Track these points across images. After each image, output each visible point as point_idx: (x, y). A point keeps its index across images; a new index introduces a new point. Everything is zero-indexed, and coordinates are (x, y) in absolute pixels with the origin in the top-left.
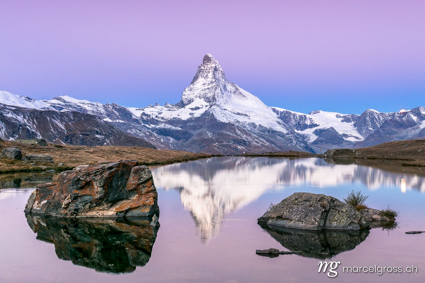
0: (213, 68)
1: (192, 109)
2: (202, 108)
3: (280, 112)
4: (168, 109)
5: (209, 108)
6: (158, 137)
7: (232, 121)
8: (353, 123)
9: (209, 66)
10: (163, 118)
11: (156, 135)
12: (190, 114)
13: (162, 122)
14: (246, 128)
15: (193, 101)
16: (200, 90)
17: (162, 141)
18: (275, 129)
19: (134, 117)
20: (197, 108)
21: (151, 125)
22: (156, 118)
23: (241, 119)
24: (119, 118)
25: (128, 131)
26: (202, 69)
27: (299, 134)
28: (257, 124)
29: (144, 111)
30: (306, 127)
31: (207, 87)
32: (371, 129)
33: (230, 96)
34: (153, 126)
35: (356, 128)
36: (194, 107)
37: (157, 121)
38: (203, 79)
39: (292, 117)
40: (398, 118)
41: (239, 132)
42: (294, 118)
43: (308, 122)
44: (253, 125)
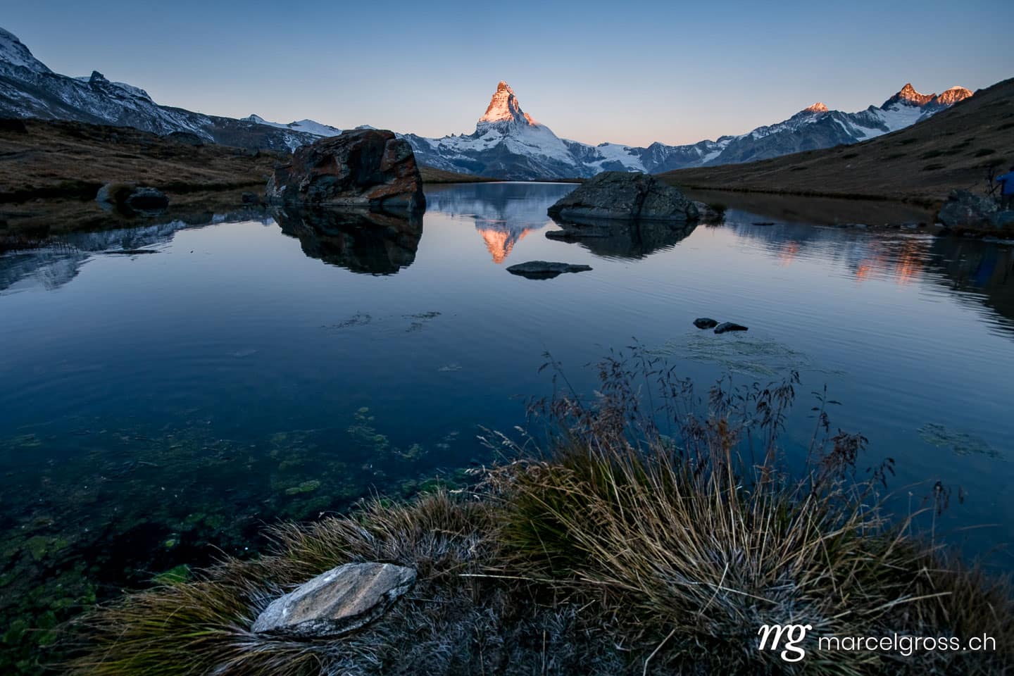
1: (487, 140)
2: (496, 139)
3: (571, 144)
4: (464, 140)
5: (502, 139)
6: (455, 168)
7: (524, 152)
8: (639, 156)
9: (503, 95)
10: (458, 149)
11: (452, 165)
12: (484, 145)
13: (458, 153)
14: (537, 159)
15: (486, 132)
18: (564, 161)
19: (431, 148)
20: (491, 139)
21: (448, 155)
22: (452, 149)
23: (533, 151)
25: (427, 162)
27: (586, 167)
28: (548, 156)
30: (594, 159)
31: (501, 117)
32: (656, 162)
33: (523, 127)
34: (449, 157)
35: (641, 161)
36: (488, 138)
37: (453, 152)
39: (581, 149)
40: (682, 152)
41: (530, 164)
42: (583, 151)
43: (596, 155)
44: (544, 157)
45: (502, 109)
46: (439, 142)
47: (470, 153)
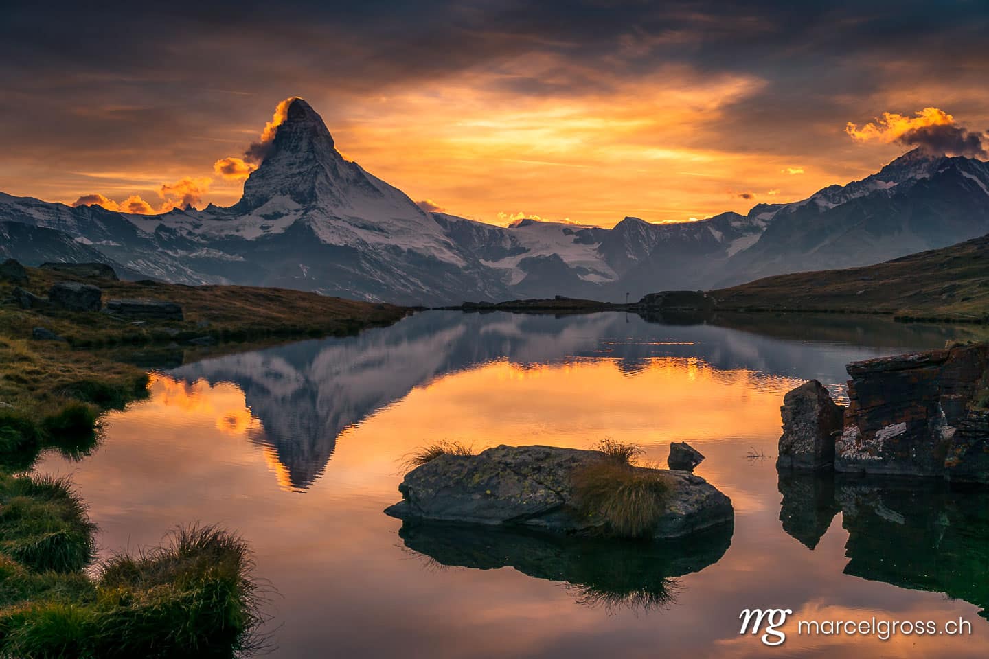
0: (308, 130)
1: (268, 218)
2: (287, 215)
3: (451, 222)
4: (215, 217)
5: (303, 215)
6: (195, 277)
7: (351, 241)
8: (597, 245)
9: (301, 125)
10: (202, 236)
11: (189, 271)
12: (262, 227)
13: (203, 245)
14: (381, 256)
15: (267, 200)
16: (282, 176)
18: (440, 259)
19: (140, 234)
20: (277, 215)
21: (178, 250)
22: (189, 237)
23: (371, 238)
24: (108, 238)
25: (129, 265)
26: (286, 132)
27: (489, 269)
28: (405, 248)
29: (162, 222)
30: (502, 253)
31: (298, 170)
32: (633, 257)
33: (346, 191)
34: (181, 253)
35: (603, 255)
36: (270, 213)
37: (191, 242)
38: (289, 153)
39: (474, 233)
40: (684, 235)
41: (366, 265)
42: (480, 235)
43: (508, 245)
44: (396, 249)
45: (300, 154)
46: (157, 223)
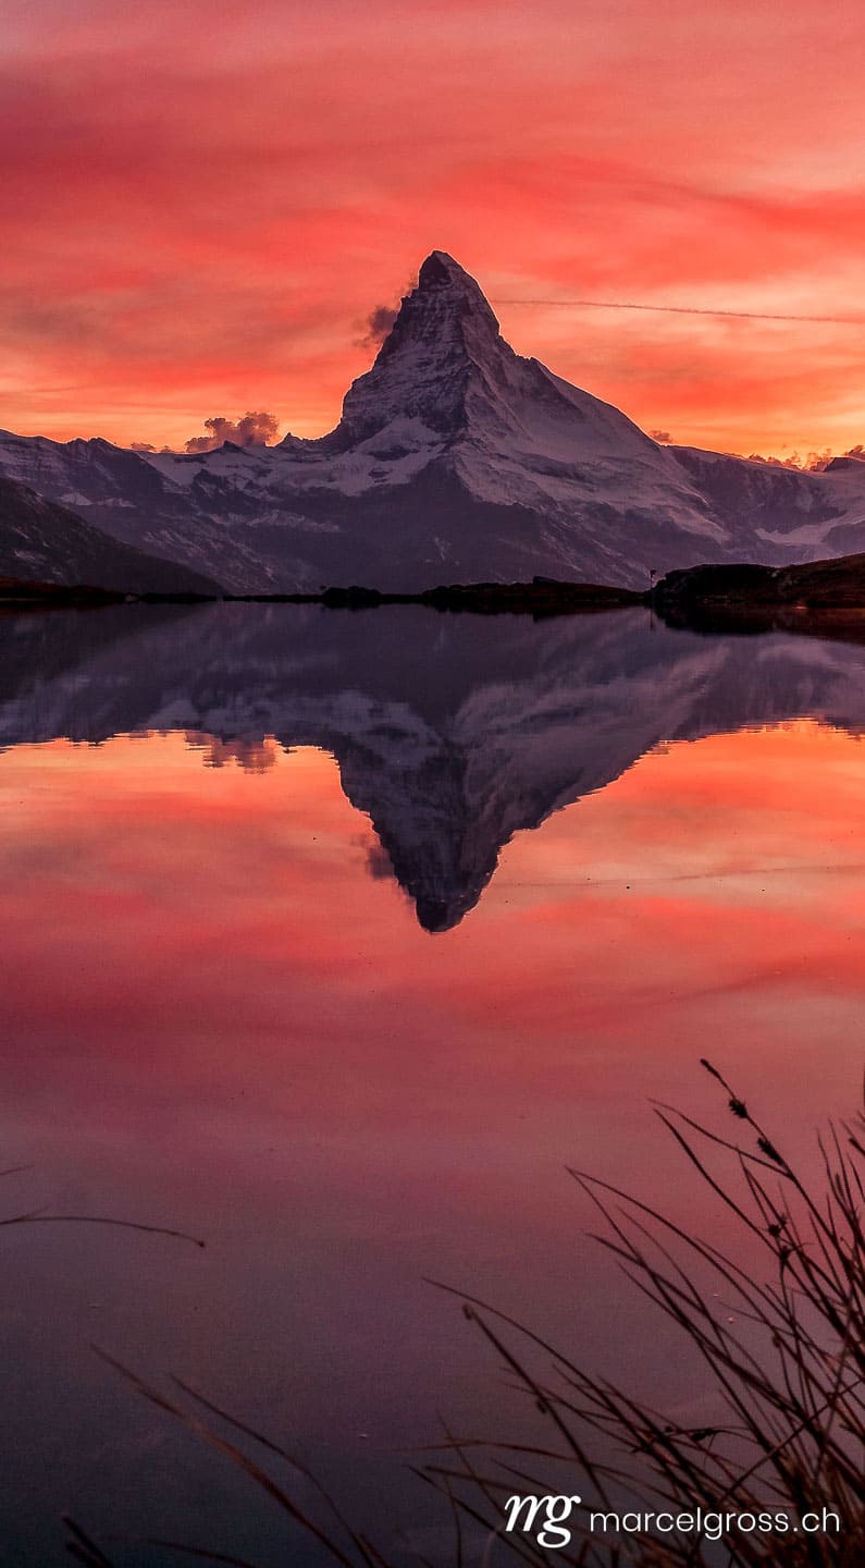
0: (454, 305)
1: (381, 456)
2: (416, 451)
3: (706, 464)
4: (293, 456)
5: (443, 451)
6: (255, 560)
7: (524, 497)
9: (442, 296)
10: (272, 490)
11: (245, 551)
12: (373, 474)
13: (272, 506)
14: (578, 523)
15: (382, 426)
16: (408, 385)
17: (269, 572)
18: (683, 528)
19: (167, 487)
20: (398, 453)
21: (229, 514)
22: (248, 492)
23: (561, 491)
24: (116, 494)
25: (146, 539)
26: (415, 309)
27: (772, 545)
28: (620, 509)
29: (204, 467)
30: (796, 517)
31: (436, 374)
33: (518, 409)
34: (236, 518)
36: (386, 448)
37: (252, 500)
38: (420, 345)
41: (550, 540)
42: (756, 486)
43: (807, 502)
44: (604, 511)
45: (440, 347)
46: (196, 468)
47: (321, 502)
